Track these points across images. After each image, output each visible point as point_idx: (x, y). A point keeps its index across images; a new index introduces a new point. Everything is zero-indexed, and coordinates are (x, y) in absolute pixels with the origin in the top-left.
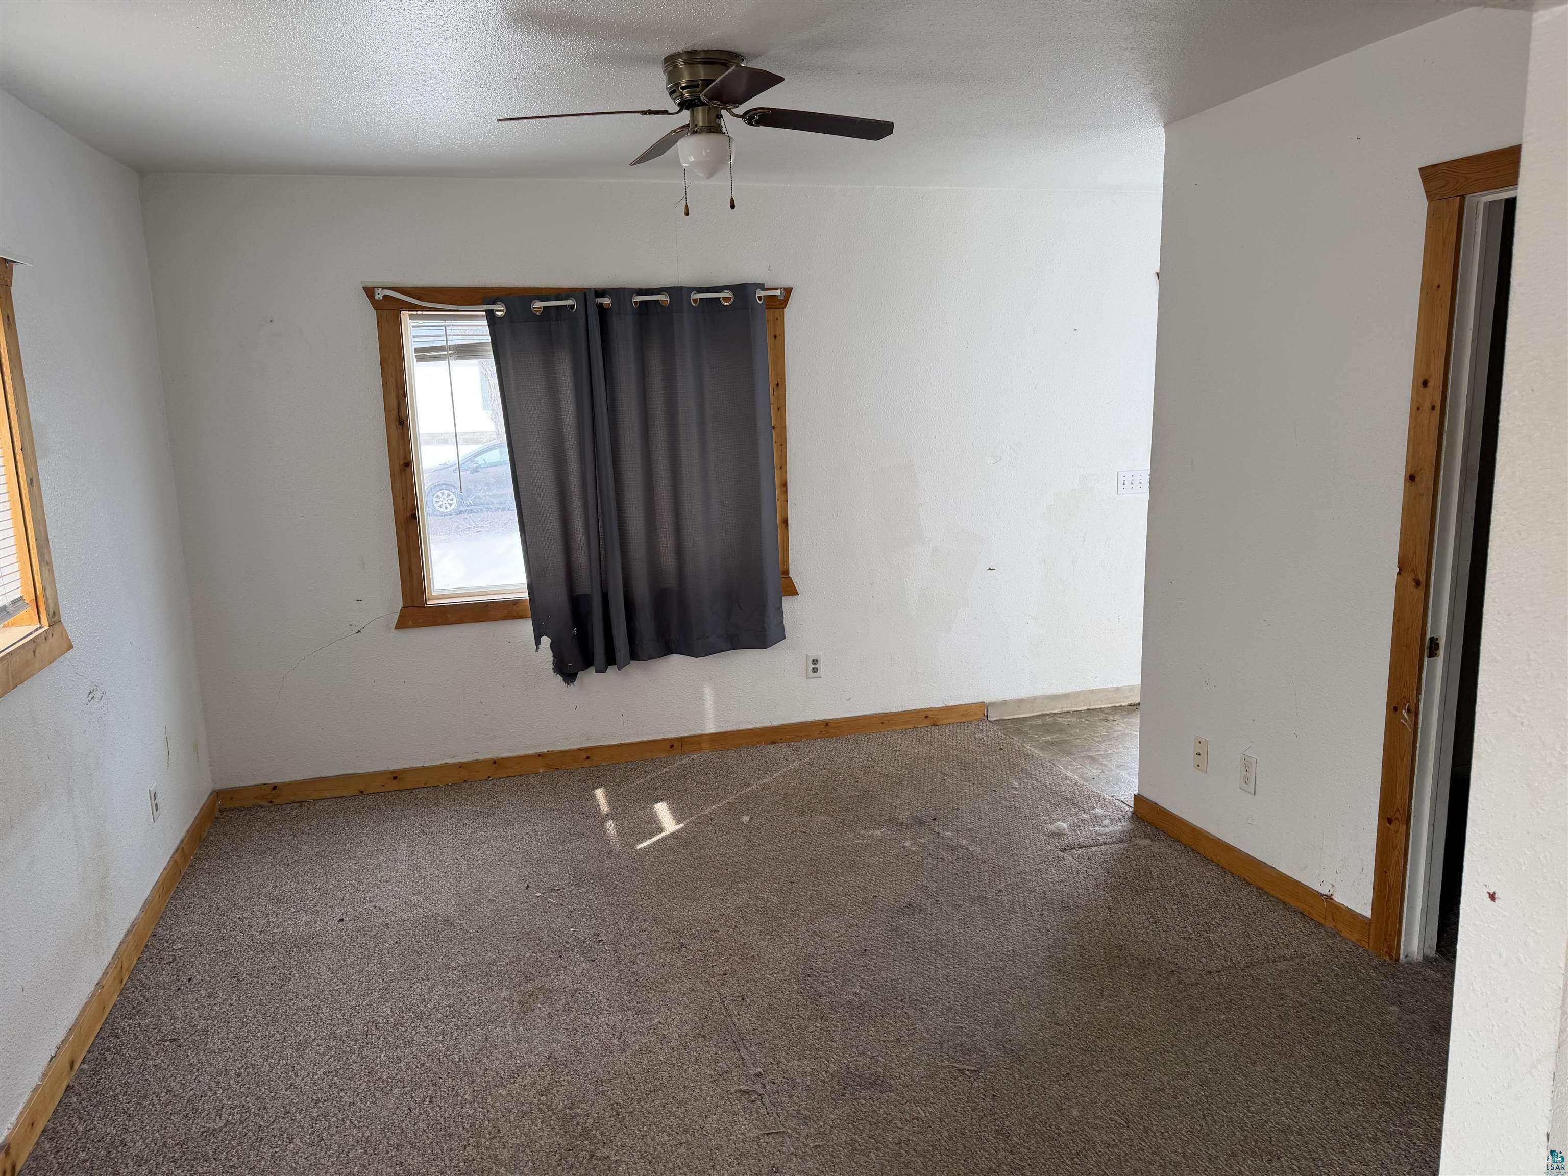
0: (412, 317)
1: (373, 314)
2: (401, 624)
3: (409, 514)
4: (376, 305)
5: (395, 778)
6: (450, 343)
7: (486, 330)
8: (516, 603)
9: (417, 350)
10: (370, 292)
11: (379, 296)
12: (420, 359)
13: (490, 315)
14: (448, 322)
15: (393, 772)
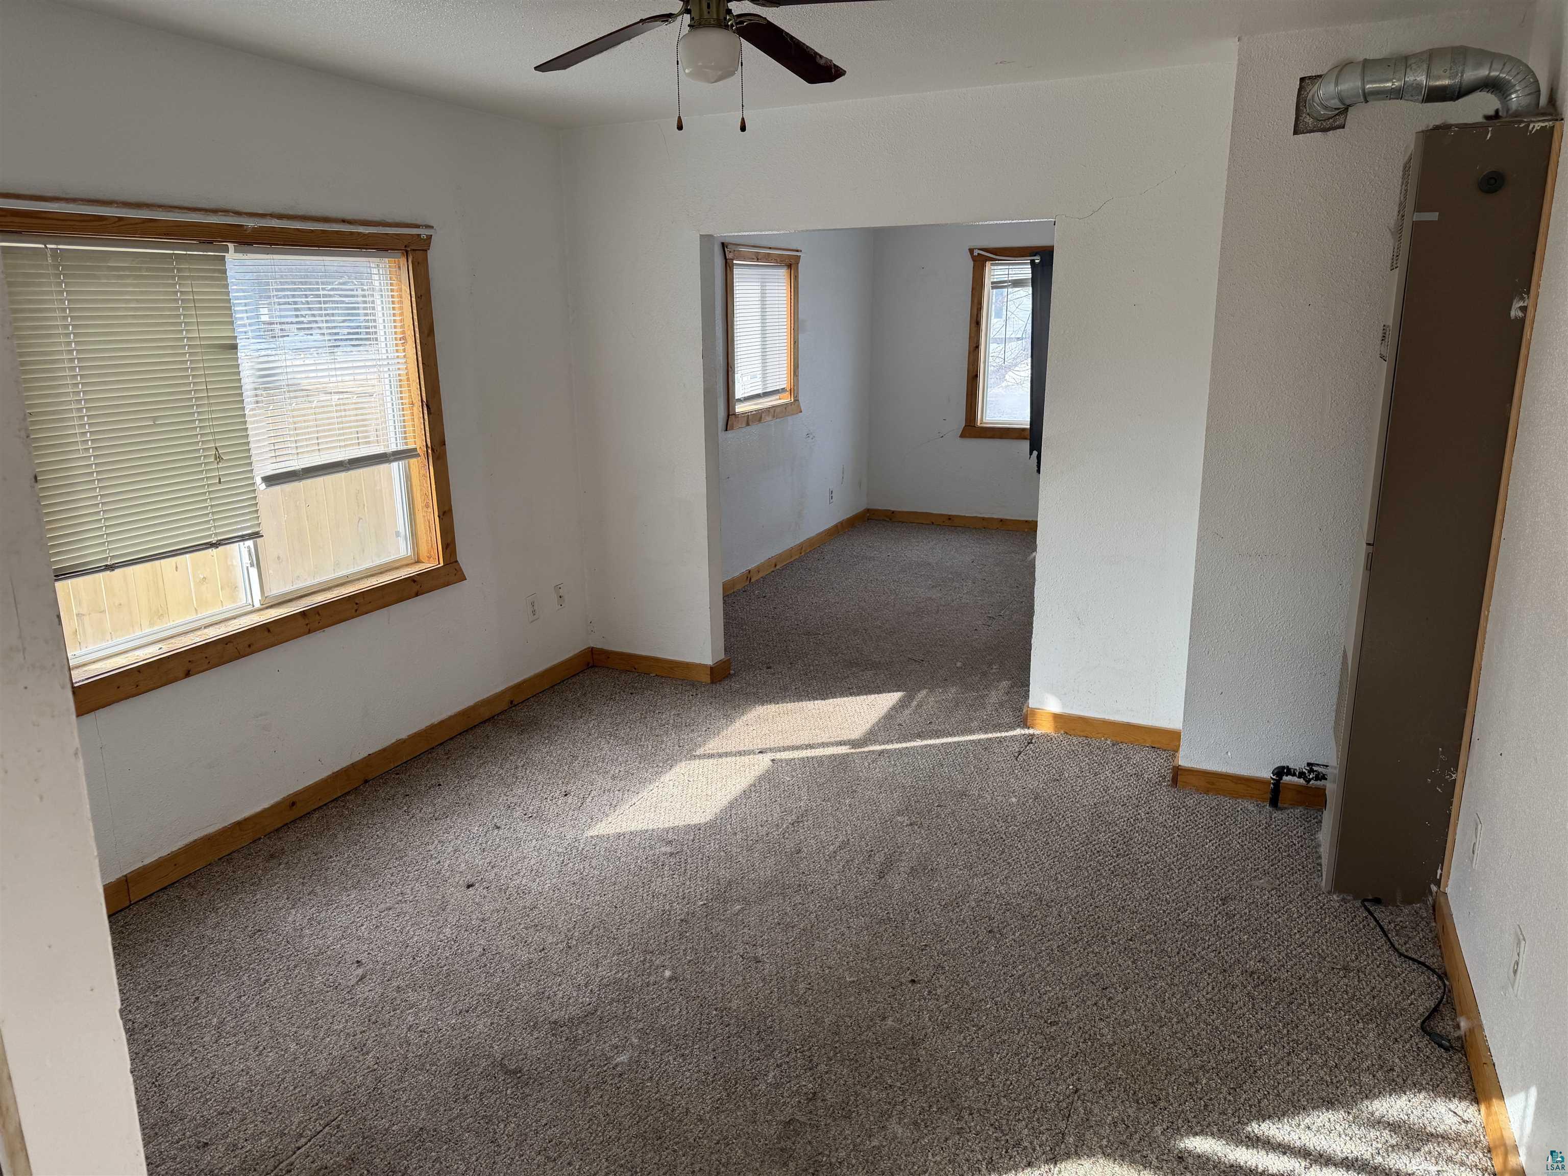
0: (992, 264)
1: (971, 263)
2: (963, 435)
3: (975, 374)
4: (974, 259)
5: (950, 519)
6: (1010, 279)
7: (1030, 271)
8: (1024, 430)
9: (993, 283)
10: (971, 251)
11: (976, 254)
12: (993, 288)
13: (1032, 262)
14: (1011, 267)
15: (949, 516)
